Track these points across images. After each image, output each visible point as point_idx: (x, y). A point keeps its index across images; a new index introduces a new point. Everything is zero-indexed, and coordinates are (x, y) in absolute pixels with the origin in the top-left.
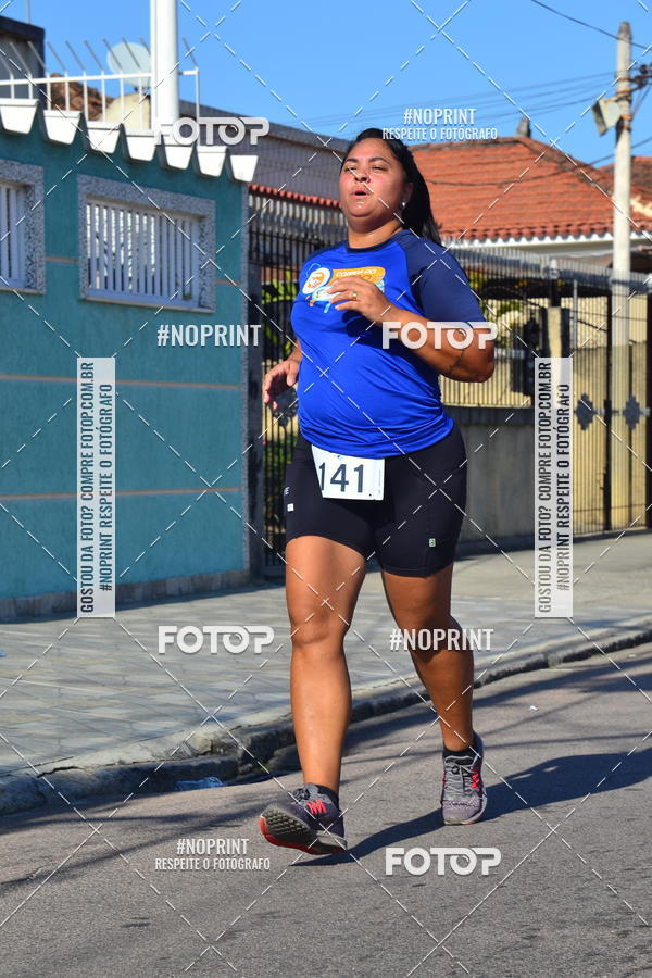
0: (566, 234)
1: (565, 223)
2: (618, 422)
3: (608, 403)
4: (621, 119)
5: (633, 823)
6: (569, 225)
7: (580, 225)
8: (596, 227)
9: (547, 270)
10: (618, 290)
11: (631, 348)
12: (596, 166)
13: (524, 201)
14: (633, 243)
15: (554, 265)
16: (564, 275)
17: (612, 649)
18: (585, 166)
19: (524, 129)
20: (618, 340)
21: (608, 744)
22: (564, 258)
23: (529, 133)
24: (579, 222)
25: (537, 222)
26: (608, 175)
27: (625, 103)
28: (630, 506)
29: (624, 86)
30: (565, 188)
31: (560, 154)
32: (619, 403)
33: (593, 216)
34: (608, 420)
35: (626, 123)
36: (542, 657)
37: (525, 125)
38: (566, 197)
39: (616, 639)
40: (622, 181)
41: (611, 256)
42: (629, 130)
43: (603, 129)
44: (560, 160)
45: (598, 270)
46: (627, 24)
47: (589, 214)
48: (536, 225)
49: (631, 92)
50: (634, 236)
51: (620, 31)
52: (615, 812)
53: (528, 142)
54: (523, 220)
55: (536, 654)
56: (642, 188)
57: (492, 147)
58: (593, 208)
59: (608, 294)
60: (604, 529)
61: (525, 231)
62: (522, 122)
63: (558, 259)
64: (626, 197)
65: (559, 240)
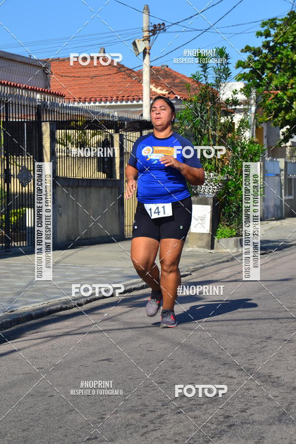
0: (122, 101)
1: (121, 96)
4: (145, 49)
6: (123, 97)
7: (128, 97)
8: (135, 97)
9: (113, 116)
12: (135, 70)
13: (103, 85)
15: (116, 114)
16: (121, 119)
17: (142, 288)
18: (130, 70)
21: (139, 331)
22: (120, 111)
24: (128, 95)
25: (109, 95)
26: (140, 74)
27: (147, 42)
29: (146, 34)
30: (121, 80)
33: (134, 93)
35: (148, 51)
38: (121, 84)
40: (146, 77)
41: (142, 110)
42: (149, 54)
43: (137, 53)
44: (118, 67)
45: (136, 117)
46: (148, 6)
47: (132, 91)
48: (108, 96)
49: (149, 37)
51: (144, 9)
52: (141, 361)
54: (102, 94)
56: (157, 81)
58: (134, 89)
61: (103, 99)
62: (102, 49)
63: (118, 111)
64: (148, 84)
65: (119, 103)
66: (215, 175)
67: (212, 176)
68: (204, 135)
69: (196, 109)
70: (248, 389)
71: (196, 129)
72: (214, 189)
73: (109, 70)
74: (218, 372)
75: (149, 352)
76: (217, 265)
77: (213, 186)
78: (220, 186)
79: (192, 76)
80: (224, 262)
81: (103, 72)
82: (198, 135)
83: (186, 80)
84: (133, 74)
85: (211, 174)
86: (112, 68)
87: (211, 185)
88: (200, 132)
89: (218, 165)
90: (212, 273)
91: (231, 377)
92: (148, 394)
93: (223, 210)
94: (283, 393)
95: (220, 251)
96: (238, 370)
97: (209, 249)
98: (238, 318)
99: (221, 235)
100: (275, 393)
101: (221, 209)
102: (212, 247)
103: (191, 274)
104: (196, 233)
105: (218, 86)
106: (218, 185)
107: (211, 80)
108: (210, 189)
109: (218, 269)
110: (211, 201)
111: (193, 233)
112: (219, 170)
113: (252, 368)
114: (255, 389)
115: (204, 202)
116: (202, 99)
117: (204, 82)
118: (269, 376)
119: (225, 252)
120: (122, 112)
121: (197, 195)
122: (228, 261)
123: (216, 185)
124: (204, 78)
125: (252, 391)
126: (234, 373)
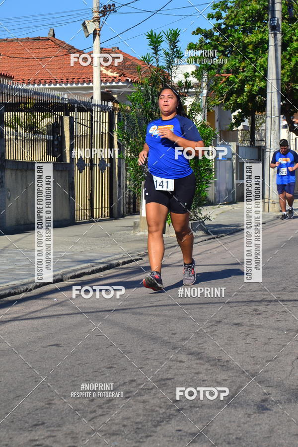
0: (72, 83)
1: (71, 78)
2: (96, 170)
3: (91, 161)
4: (95, 30)
5: (99, 350)
6: (73, 79)
7: (78, 79)
8: (85, 80)
9: (63, 99)
10: (95, 108)
11: (102, 136)
12: (85, 51)
13: (52, 67)
14: (102, 88)
15: (66, 96)
16: (71, 101)
17: (93, 272)
19: (52, 33)
20: (96, 132)
22: (70, 94)
23: (54, 35)
24: (78, 77)
25: (59, 77)
27: (97, 23)
28: (102, 208)
29: (96, 15)
31: (69, 46)
32: (97, 161)
33: (84, 75)
34: (91, 169)
35: (98, 32)
36: (60, 276)
37: (52, 31)
39: (94, 268)
41: (93, 93)
42: (99, 35)
43: (87, 35)
44: (68, 48)
45: (86, 99)
47: (82, 74)
48: (57, 78)
49: (99, 18)
50: (103, 84)
52: (91, 345)
53: (53, 39)
54: (52, 76)
55: (58, 275)
57: (37, 41)
59: (92, 111)
60: (90, 219)
61: (53, 81)
62: (51, 29)
63: (67, 94)
64: (99, 67)
65: (69, 85)
69: (147, 91)
70: (197, 373)
71: (147, 112)
81: (52, 54)
83: (137, 62)
86: (62, 50)
88: (151, 115)
91: (181, 362)
92: (97, 379)
94: (232, 377)
96: (187, 354)
98: (189, 303)
100: (224, 377)
103: (141, 259)
105: (169, 68)
107: (163, 63)
113: (202, 352)
114: (204, 373)
116: (153, 82)
117: (155, 65)
118: (219, 360)
124: (155, 60)
125: (201, 375)
126: (183, 357)
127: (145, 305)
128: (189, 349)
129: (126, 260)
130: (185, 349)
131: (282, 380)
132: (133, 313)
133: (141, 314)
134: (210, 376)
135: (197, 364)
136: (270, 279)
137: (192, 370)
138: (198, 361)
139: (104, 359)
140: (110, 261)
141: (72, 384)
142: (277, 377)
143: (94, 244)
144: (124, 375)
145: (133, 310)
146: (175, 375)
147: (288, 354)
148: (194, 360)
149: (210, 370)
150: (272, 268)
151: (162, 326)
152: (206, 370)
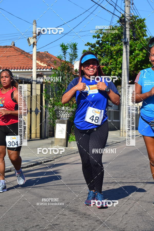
0: (23, 69)
1: (23, 67)
2: (33, 113)
3: (31, 109)
4: (34, 42)
5: (22, 209)
6: (24, 67)
7: (26, 67)
8: (30, 68)
9: (16, 77)
10: (34, 82)
11: (36, 96)
12: (30, 53)
13: (13, 61)
14: (37, 72)
15: (18, 76)
16: (20, 78)
17: (27, 167)
18: (27, 53)
19: (13, 44)
20: (34, 94)
21: (21, 190)
23: (14, 45)
24: (26, 66)
25: (16, 66)
26: (32, 56)
27: (35, 39)
28: (36, 133)
29: (34, 35)
30: (23, 58)
31: (22, 50)
32: (34, 109)
33: (29, 65)
34: (31, 113)
35: (35, 43)
36: (10, 169)
37: (13, 43)
38: (23, 60)
39: (28, 165)
40: (34, 57)
41: (32, 74)
42: (36, 45)
43: (30, 45)
44: (21, 52)
45: (29, 77)
46: (35, 20)
47: (28, 64)
48: (15, 67)
49: (36, 36)
50: (39, 70)
51: (34, 22)
52: (19, 206)
53: (14, 47)
54: (13, 65)
55: (9, 168)
56: (41, 59)
57: (5, 48)
58: (29, 63)
59: (31, 83)
60: (30, 139)
61: (13, 68)
62: (13, 42)
63: (19, 75)
64: (35, 61)
65: (21, 70)
66: (69, 108)
67: (67, 109)
68: (64, 87)
69: (59, 74)
70: (72, 221)
71: (59, 84)
72: (68, 116)
73: (16, 53)
74: (58, 213)
75: (24, 202)
76: (68, 156)
77: (67, 114)
78: (71, 114)
79: (57, 57)
80: (72, 154)
81: (13, 54)
82: (60, 88)
83: (55, 58)
84: (29, 56)
85: (67, 108)
86: (18, 52)
87: (67, 113)
88: (61, 86)
89: (70, 103)
90: (65, 159)
91: (65, 215)
92: (19, 224)
93: (73, 127)
94: (90, 223)
95: (71, 148)
96: (69, 211)
97: (65, 147)
98: (74, 183)
99: (71, 140)
100: (86, 224)
101: (72, 126)
102: (67, 146)
103: (54, 160)
104: (58, 139)
105: (71, 63)
106: (70, 114)
107: (68, 60)
108: (66, 115)
109: (69, 157)
110: (66, 122)
111: (57, 138)
112: (71, 106)
113: (76, 210)
114: (76, 221)
115: (62, 122)
116: (63, 69)
117: (64, 60)
118: (85, 214)
119: (73, 149)
120: (22, 75)
121: (59, 118)
122: (74, 153)
123: (69, 114)
124: (64, 58)
125: (74, 222)
126: (67, 212)
127: (51, 185)
128: (70, 208)
129: (45, 161)
130: (68, 208)
131: (116, 226)
132: (45, 189)
133: (48, 189)
134: (78, 223)
135: (73, 216)
136: (118, 171)
137: (70, 220)
138: (74, 215)
139: (24, 214)
140: (37, 161)
141: (5, 227)
142: (114, 224)
143: (30, 152)
144: (33, 222)
145: (45, 187)
146: (61, 222)
147: (121, 211)
148: (72, 214)
149: (79, 220)
150: (121, 166)
151: (58, 196)
152: (77, 219)
